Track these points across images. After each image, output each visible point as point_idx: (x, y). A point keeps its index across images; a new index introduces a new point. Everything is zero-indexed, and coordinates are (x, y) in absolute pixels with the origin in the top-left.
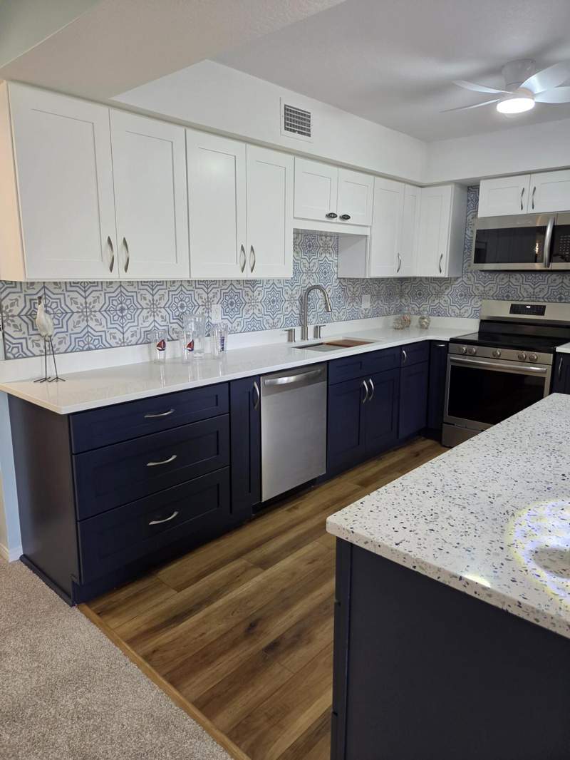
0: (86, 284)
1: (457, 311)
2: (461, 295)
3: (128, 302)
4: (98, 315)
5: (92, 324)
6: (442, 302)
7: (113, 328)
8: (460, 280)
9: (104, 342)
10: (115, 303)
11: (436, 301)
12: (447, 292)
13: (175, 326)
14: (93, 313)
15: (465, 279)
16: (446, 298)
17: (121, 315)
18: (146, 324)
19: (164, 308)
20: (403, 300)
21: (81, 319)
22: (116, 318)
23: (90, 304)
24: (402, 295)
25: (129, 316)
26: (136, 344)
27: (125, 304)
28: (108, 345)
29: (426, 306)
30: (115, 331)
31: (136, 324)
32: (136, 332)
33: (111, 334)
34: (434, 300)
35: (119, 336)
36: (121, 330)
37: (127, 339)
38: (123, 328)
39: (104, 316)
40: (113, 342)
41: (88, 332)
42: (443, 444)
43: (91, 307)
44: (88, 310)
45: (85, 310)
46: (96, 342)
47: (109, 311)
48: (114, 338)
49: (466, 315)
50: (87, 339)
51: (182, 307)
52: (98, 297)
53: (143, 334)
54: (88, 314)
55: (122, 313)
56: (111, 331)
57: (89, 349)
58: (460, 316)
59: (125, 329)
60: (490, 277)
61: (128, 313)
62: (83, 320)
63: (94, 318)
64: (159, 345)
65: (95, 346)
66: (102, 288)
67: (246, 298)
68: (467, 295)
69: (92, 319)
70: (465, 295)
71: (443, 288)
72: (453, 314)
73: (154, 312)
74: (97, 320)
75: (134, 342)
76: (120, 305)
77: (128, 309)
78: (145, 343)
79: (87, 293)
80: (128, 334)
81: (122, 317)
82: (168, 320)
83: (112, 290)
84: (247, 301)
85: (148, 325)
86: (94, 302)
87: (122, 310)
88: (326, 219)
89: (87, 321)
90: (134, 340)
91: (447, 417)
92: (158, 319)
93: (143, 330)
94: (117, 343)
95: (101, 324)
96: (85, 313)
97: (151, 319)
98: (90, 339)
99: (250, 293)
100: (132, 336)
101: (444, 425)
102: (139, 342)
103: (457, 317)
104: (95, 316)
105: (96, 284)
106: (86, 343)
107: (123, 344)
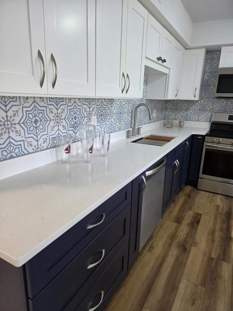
0: (6, 100)
1: (197, 118)
2: (200, 110)
3: (40, 115)
4: (18, 127)
5: (13, 135)
6: (189, 113)
7: (30, 137)
8: (200, 102)
9: (23, 149)
10: (31, 116)
11: (186, 113)
12: (192, 108)
13: (71, 132)
14: (13, 126)
15: (202, 102)
16: (191, 111)
17: (35, 126)
18: (53, 132)
19: (64, 119)
20: (167, 112)
21: (3, 132)
22: (32, 129)
23: (11, 117)
24: (166, 109)
25: (41, 127)
26: (47, 149)
27: (38, 116)
28: (26, 152)
29: (179, 115)
30: (31, 139)
31: (46, 133)
32: (46, 139)
33: (28, 142)
34: (184, 112)
35: (34, 143)
36: (36, 138)
37: (40, 146)
38: (37, 136)
39: (23, 128)
40: (30, 149)
41: (10, 142)
42: (198, 188)
43: (11, 120)
44: (9, 123)
45: (6, 123)
46: (17, 150)
47: (26, 123)
48: (31, 145)
49: (202, 120)
50: (9, 149)
51: (75, 118)
52: (17, 111)
53: (51, 140)
54: (9, 126)
55: (36, 124)
56: (29, 140)
57: (12, 157)
58: (198, 120)
59: (39, 138)
60: (216, 101)
61: (40, 124)
62: (5, 132)
63: (14, 130)
64: (66, 149)
65: (16, 154)
66: (20, 103)
67: (109, 111)
68: (203, 109)
69: (12, 131)
70: (202, 110)
71: (190, 106)
72: (194, 120)
73: (58, 123)
74: (16, 132)
75: (45, 148)
76: (35, 118)
77: (41, 121)
78: (53, 147)
79: (8, 108)
80: (41, 141)
81: (36, 127)
82: (67, 129)
83: (28, 105)
84: (109, 113)
85: (54, 133)
86: (14, 115)
87: (36, 122)
88: (156, 61)
89: (9, 133)
90: (45, 146)
91: (201, 175)
92: (61, 128)
93: (51, 137)
94: (33, 149)
95: (20, 135)
96: (7, 126)
97: (56, 128)
98: (12, 148)
99: (110, 108)
100: (44, 142)
101: (199, 179)
102: (48, 147)
103: (197, 121)
104: (15, 128)
105: (15, 100)
106: (8, 152)
107: (38, 150)
